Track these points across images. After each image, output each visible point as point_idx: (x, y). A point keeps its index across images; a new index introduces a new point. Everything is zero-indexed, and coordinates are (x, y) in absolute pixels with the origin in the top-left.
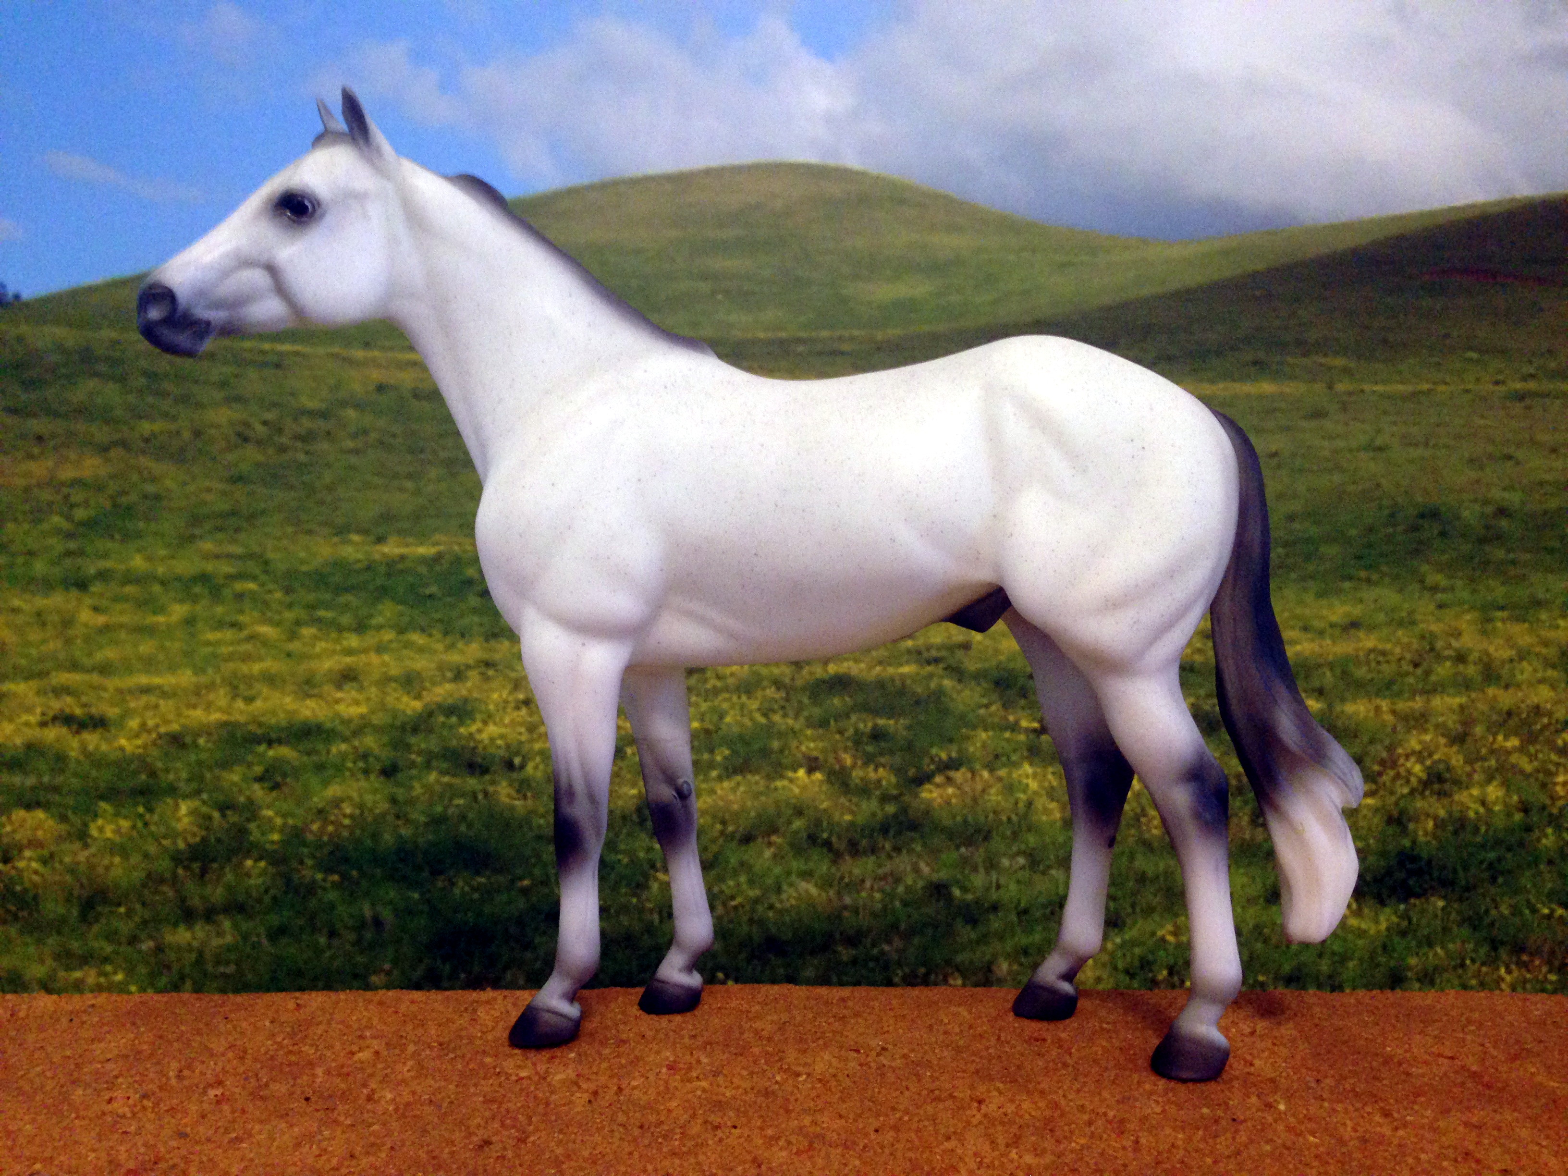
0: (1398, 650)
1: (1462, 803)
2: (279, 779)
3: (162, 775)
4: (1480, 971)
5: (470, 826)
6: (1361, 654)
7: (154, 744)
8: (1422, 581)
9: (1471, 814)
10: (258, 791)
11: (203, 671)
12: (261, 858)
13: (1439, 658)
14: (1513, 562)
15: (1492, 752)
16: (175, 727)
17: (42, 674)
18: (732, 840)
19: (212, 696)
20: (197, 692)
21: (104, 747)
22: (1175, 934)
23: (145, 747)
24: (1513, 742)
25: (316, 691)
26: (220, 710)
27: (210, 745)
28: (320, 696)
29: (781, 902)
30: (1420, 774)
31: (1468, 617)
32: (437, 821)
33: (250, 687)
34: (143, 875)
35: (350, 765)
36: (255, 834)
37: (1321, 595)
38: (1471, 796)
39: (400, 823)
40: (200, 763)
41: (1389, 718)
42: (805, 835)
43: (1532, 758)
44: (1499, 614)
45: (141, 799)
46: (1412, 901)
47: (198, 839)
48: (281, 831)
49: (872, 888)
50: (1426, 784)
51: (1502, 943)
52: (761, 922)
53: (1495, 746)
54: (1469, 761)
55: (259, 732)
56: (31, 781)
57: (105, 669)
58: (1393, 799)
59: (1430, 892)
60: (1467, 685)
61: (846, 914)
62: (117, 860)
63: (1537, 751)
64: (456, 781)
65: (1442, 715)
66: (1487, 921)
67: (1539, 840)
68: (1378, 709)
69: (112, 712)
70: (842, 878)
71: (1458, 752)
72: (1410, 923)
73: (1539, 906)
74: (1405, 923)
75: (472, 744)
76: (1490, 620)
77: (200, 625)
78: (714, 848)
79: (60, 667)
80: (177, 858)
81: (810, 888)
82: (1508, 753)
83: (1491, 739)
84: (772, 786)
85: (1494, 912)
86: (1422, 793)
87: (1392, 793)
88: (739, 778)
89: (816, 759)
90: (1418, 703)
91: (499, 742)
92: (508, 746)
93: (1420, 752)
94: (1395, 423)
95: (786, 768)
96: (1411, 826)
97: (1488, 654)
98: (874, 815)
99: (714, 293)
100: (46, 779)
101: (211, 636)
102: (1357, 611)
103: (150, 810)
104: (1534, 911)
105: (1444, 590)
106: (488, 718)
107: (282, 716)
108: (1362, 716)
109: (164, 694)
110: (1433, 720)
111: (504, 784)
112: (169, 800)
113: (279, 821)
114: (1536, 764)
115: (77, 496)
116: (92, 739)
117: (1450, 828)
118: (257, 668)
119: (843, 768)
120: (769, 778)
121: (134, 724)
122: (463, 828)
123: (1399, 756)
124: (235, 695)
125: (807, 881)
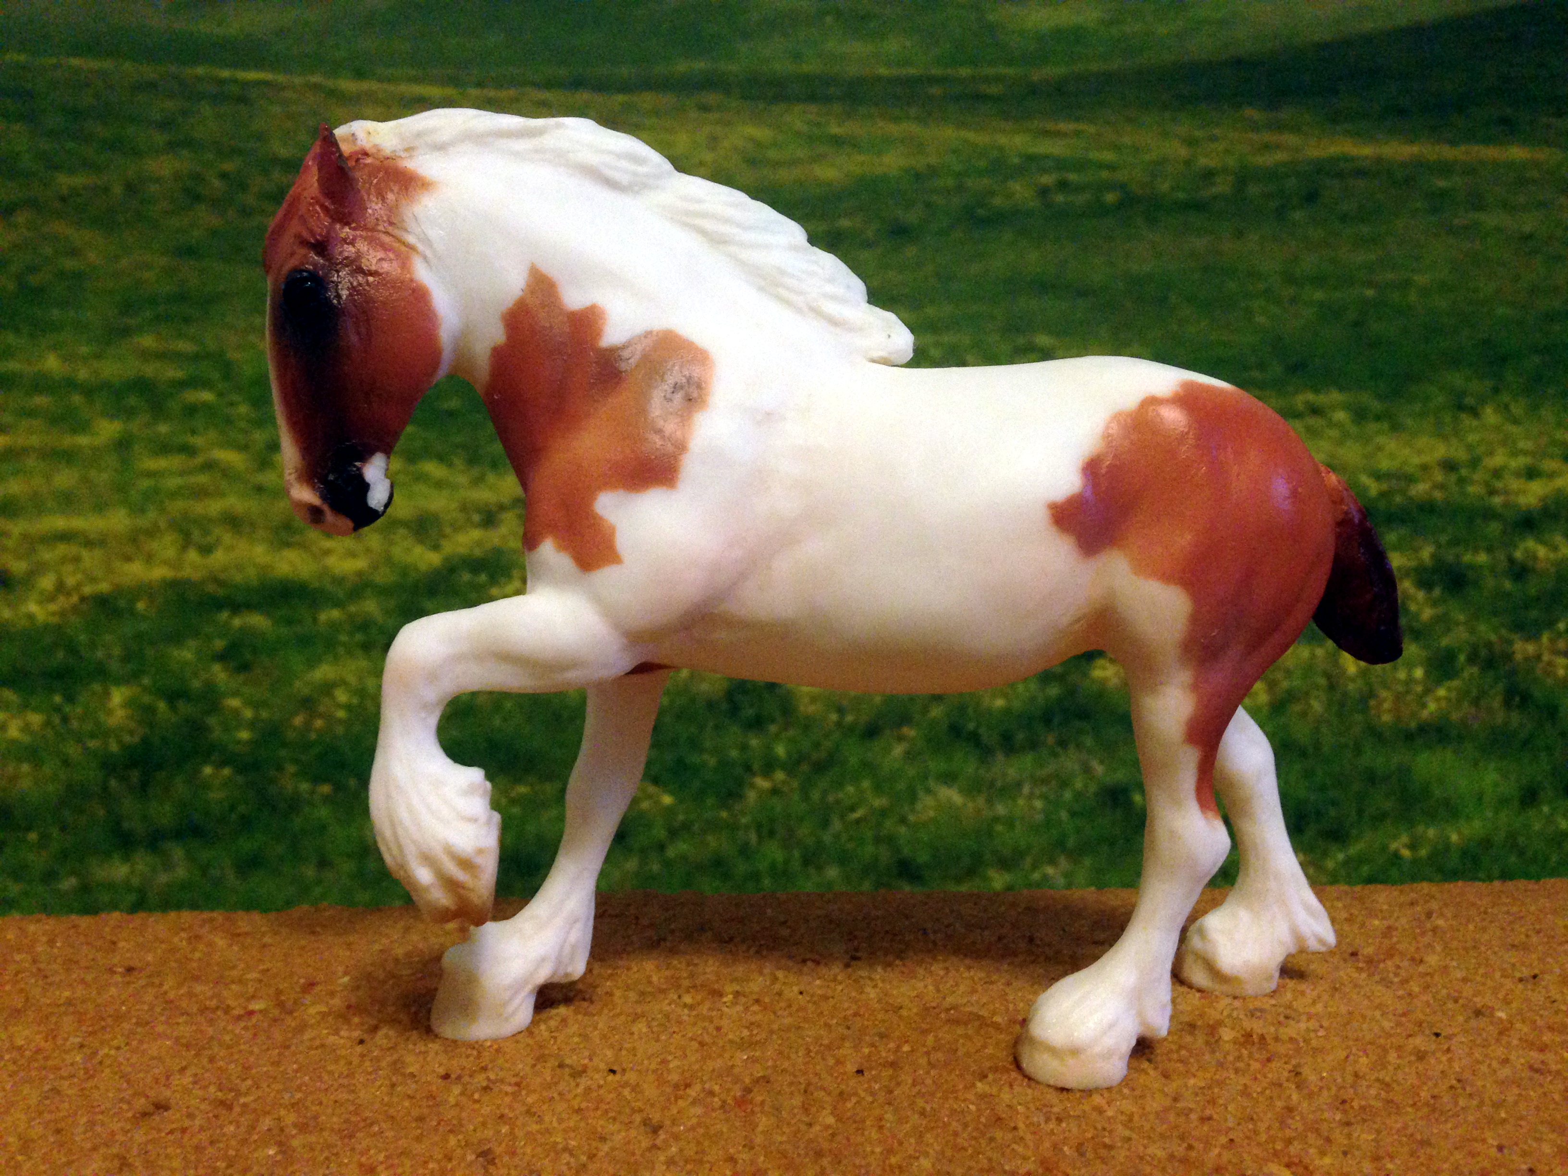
2: (248, 656)
3: (85, 651)
5: (505, 720)
7: (75, 609)
10: (219, 674)
12: (223, 764)
16: (104, 587)
18: (852, 732)
19: (154, 545)
20: (134, 538)
22: (1413, 847)
23: (62, 613)
25: (297, 538)
26: (165, 562)
27: (152, 612)
28: (303, 546)
29: (917, 813)
33: (206, 532)
34: (61, 788)
35: (343, 638)
36: (217, 734)
40: (139, 636)
42: (945, 728)
45: (58, 685)
47: (136, 739)
48: (252, 725)
49: (1031, 796)
52: (890, 840)
55: (221, 592)
61: (999, 828)
62: (25, 768)
69: (18, 567)
70: (993, 780)
77: (137, 449)
78: (828, 744)
80: (109, 765)
81: (952, 795)
98: (1033, 699)
101: (152, 464)
103: (70, 699)
107: (252, 572)
109: (89, 543)
112: (97, 687)
113: (248, 714)
118: (214, 507)
121: (47, 582)
124: (187, 542)
125: (950, 787)
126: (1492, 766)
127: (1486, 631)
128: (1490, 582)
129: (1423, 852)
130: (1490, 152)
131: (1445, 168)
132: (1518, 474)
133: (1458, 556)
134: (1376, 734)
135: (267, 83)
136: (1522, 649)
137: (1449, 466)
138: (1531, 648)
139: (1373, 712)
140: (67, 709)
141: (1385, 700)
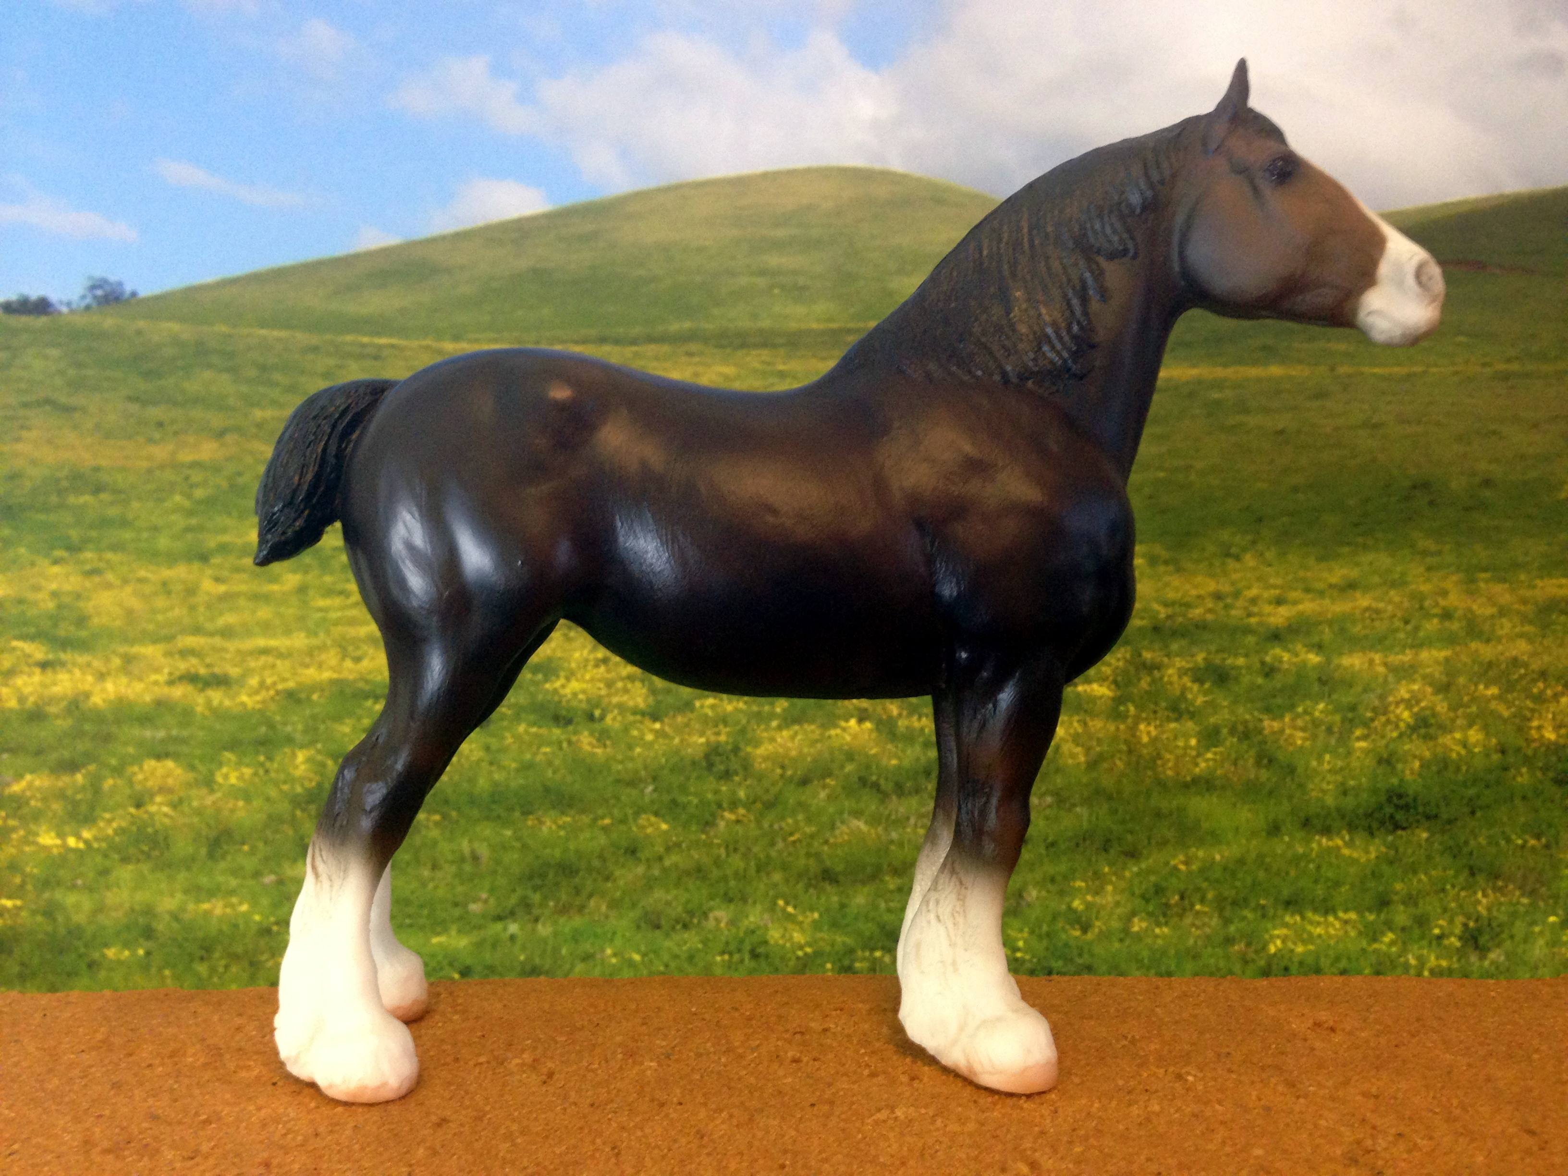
0: (1390, 608)
1: (1445, 746)
3: (279, 727)
4: (1458, 894)
5: (554, 772)
6: (1357, 612)
7: (272, 698)
8: (1412, 546)
9: (1454, 755)
11: (316, 634)
13: (1428, 616)
14: (1497, 528)
15: (1474, 699)
16: (291, 684)
17: (170, 638)
18: (791, 782)
19: (324, 657)
20: (310, 652)
21: (227, 703)
22: (1186, 863)
23: (263, 702)
24: (1493, 691)
26: (332, 668)
27: (322, 701)
29: (835, 837)
30: (1409, 720)
31: (1454, 578)
32: (527, 767)
33: (357, 648)
34: (265, 816)
37: (1321, 559)
38: (1454, 738)
39: (493, 768)
40: (314, 717)
41: (1381, 669)
42: (856, 779)
43: (1509, 704)
44: (1483, 575)
45: (262, 749)
46: (1400, 832)
47: (314, 784)
49: (916, 825)
50: (1413, 729)
51: (1480, 870)
52: (817, 855)
53: (1477, 694)
54: (1453, 708)
55: (367, 688)
56: (161, 734)
57: (227, 633)
58: (1384, 742)
59: (1415, 825)
60: (1451, 640)
61: (893, 848)
62: (241, 803)
63: (1514, 699)
64: (544, 731)
65: (1429, 667)
66: (1466, 850)
67: (1514, 778)
68: (1371, 662)
69: (234, 672)
70: (889, 815)
71: (1442, 700)
72: (1397, 851)
73: (1514, 837)
74: (1392, 852)
75: (556, 698)
76: (1472, 581)
77: (311, 593)
78: (774, 790)
79: (185, 631)
80: (296, 802)
81: (861, 825)
82: (1488, 700)
83: (1473, 688)
84: (827, 734)
85: (1472, 843)
86: (1410, 737)
87: (1383, 737)
88: (796, 727)
89: (866, 710)
90: (1407, 657)
91: (581, 696)
92: (588, 701)
93: (1409, 700)
94: (1389, 403)
95: (839, 718)
96: (1400, 766)
97: (1470, 610)
98: (918, 759)
99: (771, 287)
100: (174, 732)
101: (322, 603)
102: (1354, 573)
103: (270, 758)
104: (1508, 840)
105: (1432, 554)
106: (571, 675)
108: (1357, 667)
109: (280, 655)
110: (1421, 671)
111: (586, 733)
112: (286, 750)
114: (1513, 710)
115: (197, 477)
116: (216, 696)
117: (1434, 768)
118: (362, 631)
119: (890, 717)
120: (824, 727)
121: (254, 682)
122: (550, 773)
123: (1390, 704)
124: (344, 655)
125: (858, 819)
126: (1246, 807)
127: (1244, 713)
128: (1246, 680)
129: (1194, 867)
130: (1253, 372)
131: (1218, 384)
132: (1270, 603)
133: (1224, 659)
134: (1162, 785)
135: (393, 346)
136: (1269, 725)
137: (1218, 596)
138: (1276, 725)
139: (1160, 769)
140: (268, 764)
141: (1169, 760)
